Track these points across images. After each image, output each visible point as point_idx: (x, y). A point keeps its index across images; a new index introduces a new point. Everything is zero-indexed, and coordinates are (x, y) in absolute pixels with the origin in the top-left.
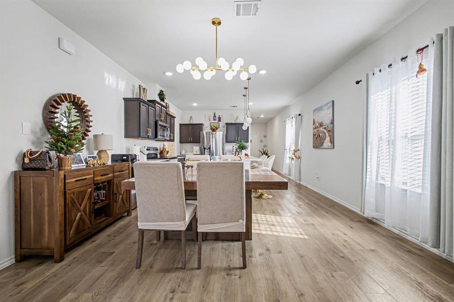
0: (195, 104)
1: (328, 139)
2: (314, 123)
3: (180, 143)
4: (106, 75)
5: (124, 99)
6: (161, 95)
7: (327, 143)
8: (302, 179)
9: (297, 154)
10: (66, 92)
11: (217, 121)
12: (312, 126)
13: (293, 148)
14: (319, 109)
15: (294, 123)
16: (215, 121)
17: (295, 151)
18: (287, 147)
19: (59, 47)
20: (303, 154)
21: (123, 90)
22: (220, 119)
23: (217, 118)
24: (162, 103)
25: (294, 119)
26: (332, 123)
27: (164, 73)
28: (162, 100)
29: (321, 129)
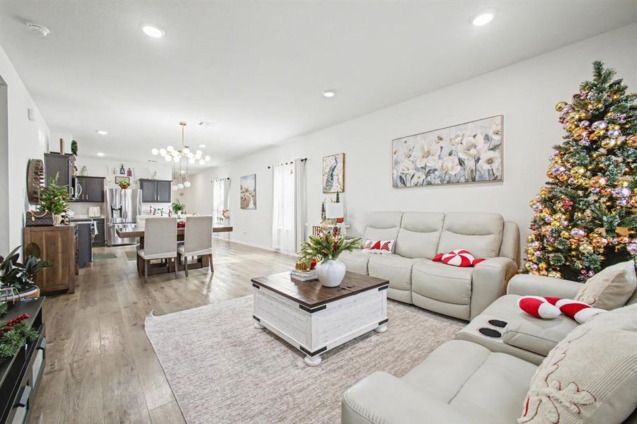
0: (101, 154)
1: (252, 202)
2: (241, 189)
5: (45, 154)
6: (74, 147)
7: (251, 205)
8: (231, 237)
9: (226, 214)
11: (126, 175)
12: (240, 191)
13: (222, 208)
14: (245, 178)
15: (223, 186)
16: (122, 175)
17: (224, 212)
18: (215, 208)
20: (232, 214)
22: (130, 173)
23: (126, 173)
25: (223, 181)
26: (255, 191)
29: (247, 194)
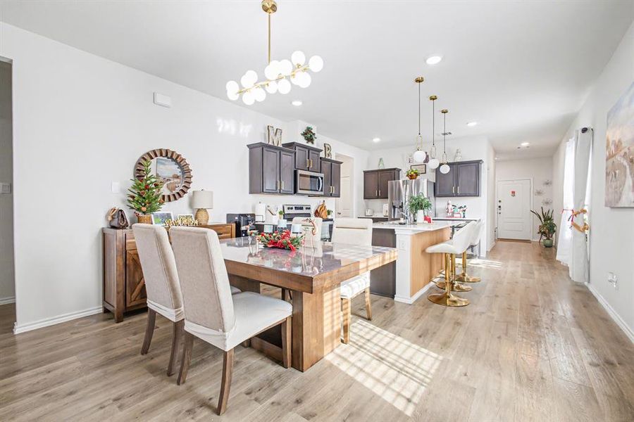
1: (629, 181)
2: (608, 146)
3: (365, 198)
4: (219, 121)
5: (248, 146)
6: (309, 135)
7: (627, 193)
9: (580, 220)
10: (156, 147)
14: (615, 109)
19: (154, 102)
21: (247, 135)
24: (310, 144)
27: (291, 103)
28: (310, 139)
29: (618, 157)
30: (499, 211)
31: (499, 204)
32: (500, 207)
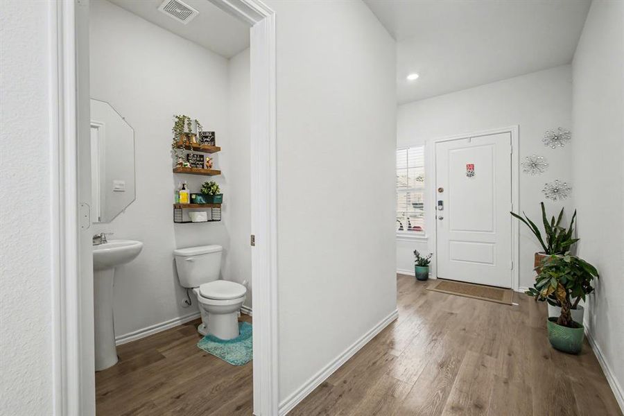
30: (439, 214)
31: (440, 197)
32: (441, 203)
